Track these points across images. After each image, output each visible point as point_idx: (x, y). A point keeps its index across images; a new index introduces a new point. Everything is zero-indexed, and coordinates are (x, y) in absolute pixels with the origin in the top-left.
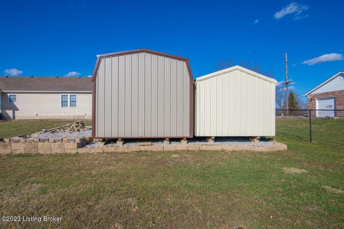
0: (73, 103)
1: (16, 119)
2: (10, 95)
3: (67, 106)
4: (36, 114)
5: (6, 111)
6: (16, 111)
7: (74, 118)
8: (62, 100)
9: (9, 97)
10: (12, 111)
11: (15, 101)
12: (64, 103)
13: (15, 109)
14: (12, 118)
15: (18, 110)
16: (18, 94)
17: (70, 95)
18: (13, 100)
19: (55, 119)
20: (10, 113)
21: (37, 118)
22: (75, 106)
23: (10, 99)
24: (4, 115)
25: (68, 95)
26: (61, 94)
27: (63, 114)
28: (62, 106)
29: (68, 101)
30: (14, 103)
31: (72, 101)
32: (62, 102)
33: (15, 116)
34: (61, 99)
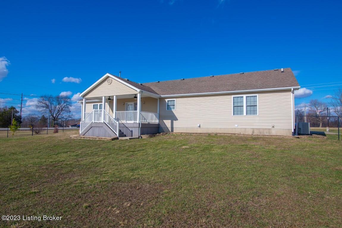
0: (252, 109)
1: (175, 131)
2: (168, 101)
3: (242, 113)
4: (199, 125)
5: (164, 121)
6: (174, 122)
7: (253, 132)
8: (234, 104)
9: (168, 103)
10: (170, 121)
11: (174, 108)
12: (237, 109)
13: (173, 118)
14: (170, 130)
15: (176, 119)
16: (177, 99)
17: (247, 97)
18: (172, 107)
19: (228, 134)
20: (168, 123)
21: (199, 131)
22: (255, 112)
23: (168, 105)
24: (162, 126)
25: (243, 97)
26: (233, 96)
27: (236, 125)
28: (234, 114)
29: (243, 106)
30: (172, 111)
31: (236, 106)
32: (234, 107)
33: (174, 127)
34: (232, 103)
